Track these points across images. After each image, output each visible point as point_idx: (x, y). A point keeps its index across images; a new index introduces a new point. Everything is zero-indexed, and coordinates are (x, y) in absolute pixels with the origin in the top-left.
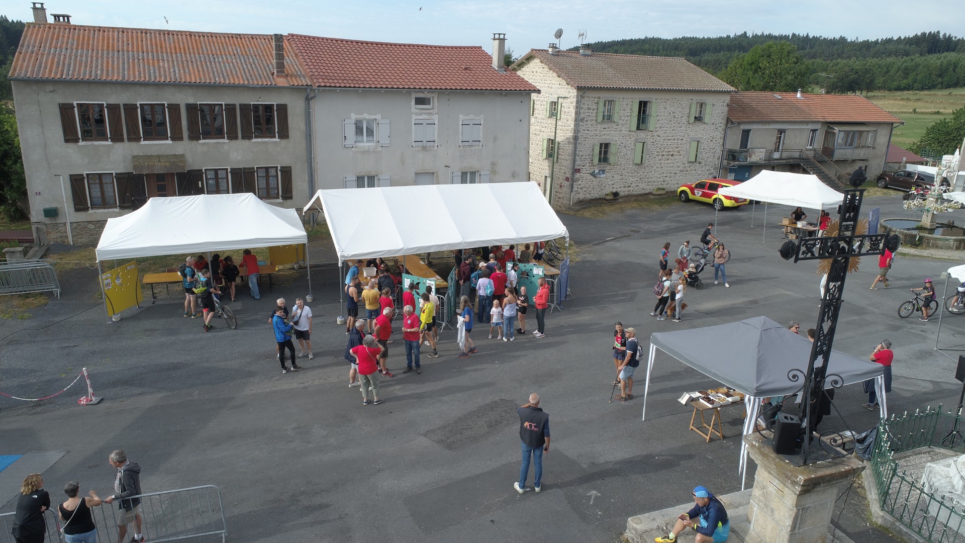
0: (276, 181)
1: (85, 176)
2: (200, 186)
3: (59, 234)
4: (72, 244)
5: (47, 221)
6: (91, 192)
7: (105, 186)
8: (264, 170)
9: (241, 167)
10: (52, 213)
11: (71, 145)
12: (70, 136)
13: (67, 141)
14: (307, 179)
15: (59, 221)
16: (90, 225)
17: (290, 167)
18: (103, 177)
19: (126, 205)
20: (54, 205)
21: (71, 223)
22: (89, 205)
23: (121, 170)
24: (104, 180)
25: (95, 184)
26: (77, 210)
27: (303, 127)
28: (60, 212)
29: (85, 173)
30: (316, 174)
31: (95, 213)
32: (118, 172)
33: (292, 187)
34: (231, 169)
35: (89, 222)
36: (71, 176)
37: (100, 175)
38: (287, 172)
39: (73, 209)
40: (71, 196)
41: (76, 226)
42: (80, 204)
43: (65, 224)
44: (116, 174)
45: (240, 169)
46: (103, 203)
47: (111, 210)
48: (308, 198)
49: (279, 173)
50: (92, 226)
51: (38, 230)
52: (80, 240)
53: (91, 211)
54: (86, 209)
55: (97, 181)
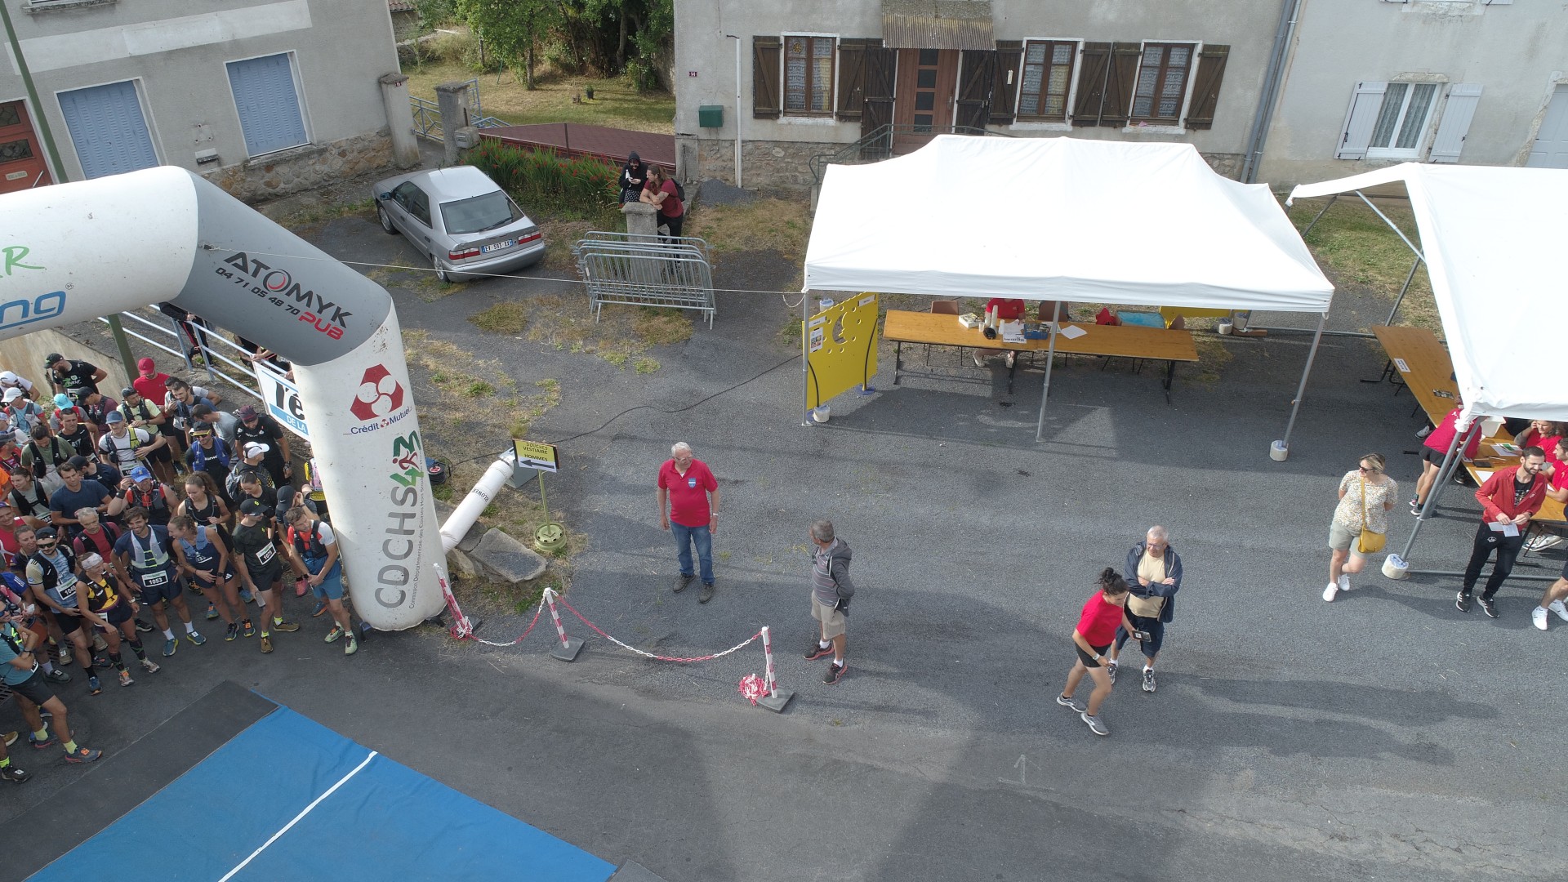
0: (1180, 79)
1: (782, 41)
2: (1010, 81)
3: (720, 163)
4: (740, 186)
5: (703, 134)
6: (792, 76)
7: (817, 63)
8: (1160, 51)
9: (1111, 40)
10: (712, 118)
14: (1260, 80)
15: (722, 137)
16: (777, 149)
17: (1227, 48)
18: (816, 45)
19: (850, 112)
20: (718, 101)
21: (743, 142)
22: (781, 108)
23: (854, 33)
24: (815, 51)
25: (799, 59)
26: (758, 115)
28: (727, 117)
29: (783, 34)
30: (1286, 70)
31: (790, 124)
32: (847, 36)
33: (1216, 99)
34: (1087, 45)
35: (777, 143)
36: (756, 39)
37: (810, 40)
38: (1215, 59)
39: (750, 112)
40: (751, 84)
41: (753, 148)
42: (765, 104)
43: (732, 142)
44: (843, 40)
45: (1107, 45)
46: (808, 105)
47: (820, 121)
48: (1248, 131)
49: (1196, 61)
50: (779, 153)
51: (685, 149)
52: (755, 180)
53: (783, 120)
54: (773, 115)
55: (803, 55)
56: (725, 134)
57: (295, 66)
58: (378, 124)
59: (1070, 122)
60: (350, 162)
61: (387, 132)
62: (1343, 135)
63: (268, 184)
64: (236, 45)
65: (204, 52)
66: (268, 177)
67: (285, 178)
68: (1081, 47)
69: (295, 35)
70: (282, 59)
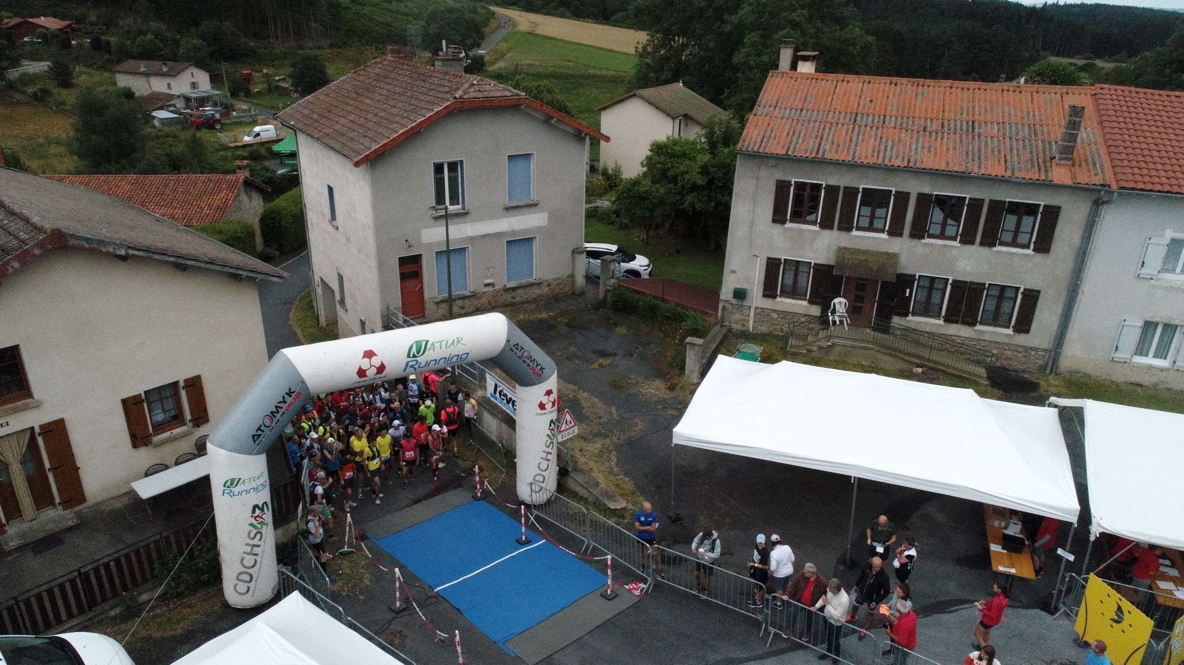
0: (1011, 304)
1: (783, 261)
2: (907, 295)
3: (741, 317)
4: (751, 331)
5: (734, 301)
6: (784, 278)
7: (800, 274)
8: (999, 288)
9: (968, 279)
10: (740, 294)
11: (778, 227)
12: (779, 217)
13: (775, 221)
14: (1060, 311)
15: (745, 304)
17: (1039, 292)
18: (801, 264)
19: (816, 300)
20: (744, 286)
21: (756, 308)
22: (779, 293)
23: (822, 260)
24: (800, 267)
25: (791, 271)
26: (765, 295)
27: (1077, 240)
28: (748, 295)
29: (783, 257)
31: (782, 302)
32: (818, 262)
33: (1032, 319)
34: (954, 281)
35: (774, 311)
36: (769, 259)
37: (798, 262)
38: (1031, 298)
39: (761, 294)
40: (763, 280)
41: (760, 312)
42: (770, 290)
43: (750, 308)
44: (815, 264)
45: (966, 282)
46: (793, 292)
47: (799, 302)
48: (1053, 338)
49: (1020, 296)
50: (775, 315)
51: (724, 308)
52: (759, 328)
53: (779, 299)
54: (774, 297)
55: (793, 268)
56: (746, 303)
57: (536, 245)
58: (569, 272)
59: (942, 320)
60: (551, 289)
61: (572, 276)
62: (1115, 348)
63: (513, 298)
64: (513, 232)
65: (499, 235)
66: (513, 294)
67: (521, 295)
68: (950, 281)
69: (540, 229)
70: (530, 240)
